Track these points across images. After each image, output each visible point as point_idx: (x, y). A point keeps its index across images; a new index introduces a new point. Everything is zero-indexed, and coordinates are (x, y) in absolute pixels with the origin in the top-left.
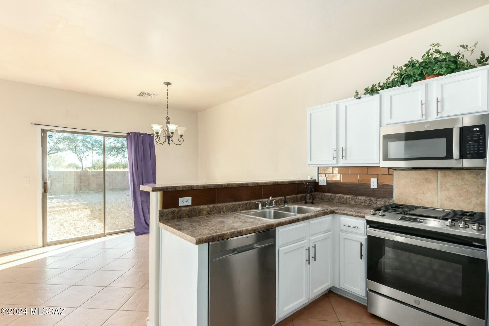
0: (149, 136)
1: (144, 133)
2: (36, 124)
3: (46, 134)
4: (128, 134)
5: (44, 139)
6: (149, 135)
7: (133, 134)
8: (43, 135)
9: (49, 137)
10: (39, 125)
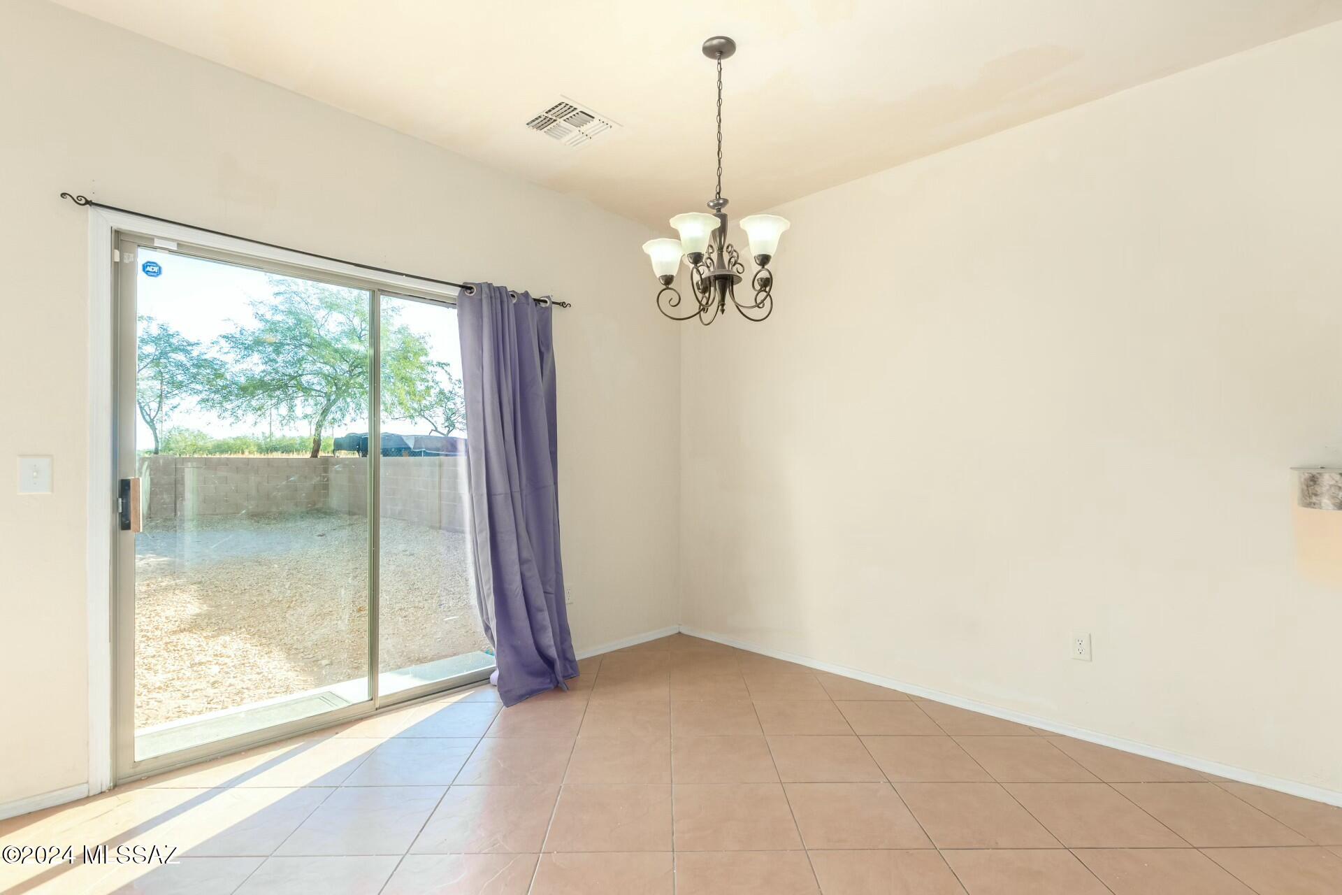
0: (536, 305)
1: (520, 290)
2: (88, 202)
3: (132, 255)
4: (466, 288)
5: (120, 275)
6: (535, 300)
7: (485, 290)
8: (117, 259)
9: (147, 272)
10: (100, 210)
